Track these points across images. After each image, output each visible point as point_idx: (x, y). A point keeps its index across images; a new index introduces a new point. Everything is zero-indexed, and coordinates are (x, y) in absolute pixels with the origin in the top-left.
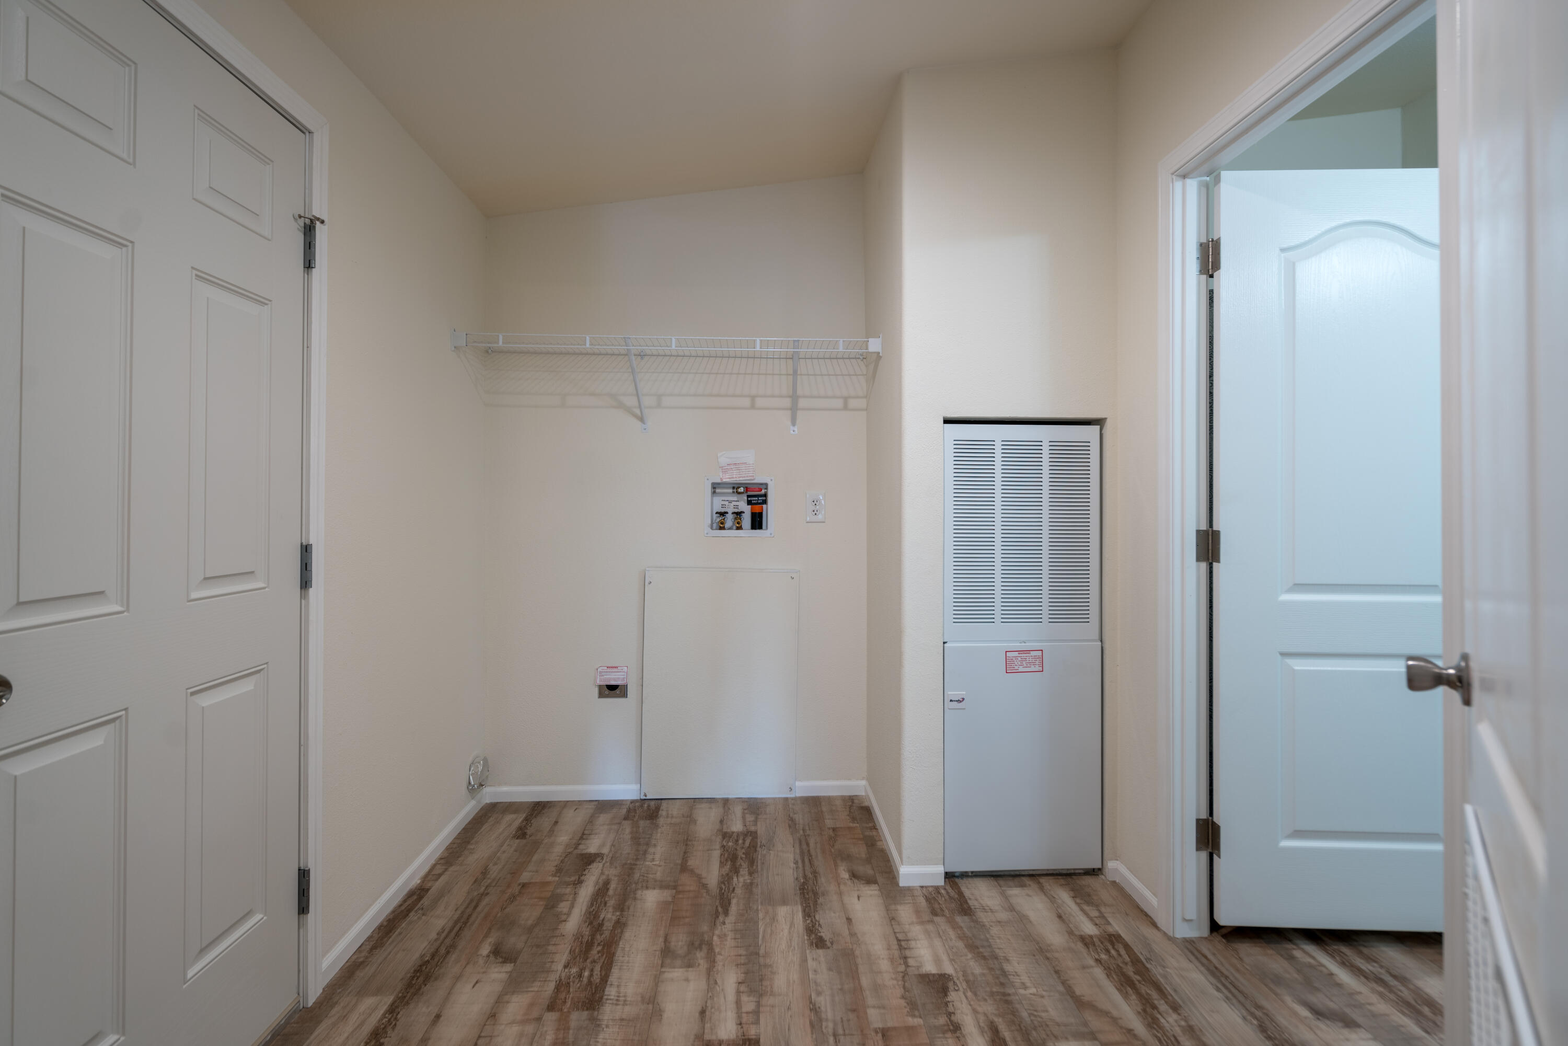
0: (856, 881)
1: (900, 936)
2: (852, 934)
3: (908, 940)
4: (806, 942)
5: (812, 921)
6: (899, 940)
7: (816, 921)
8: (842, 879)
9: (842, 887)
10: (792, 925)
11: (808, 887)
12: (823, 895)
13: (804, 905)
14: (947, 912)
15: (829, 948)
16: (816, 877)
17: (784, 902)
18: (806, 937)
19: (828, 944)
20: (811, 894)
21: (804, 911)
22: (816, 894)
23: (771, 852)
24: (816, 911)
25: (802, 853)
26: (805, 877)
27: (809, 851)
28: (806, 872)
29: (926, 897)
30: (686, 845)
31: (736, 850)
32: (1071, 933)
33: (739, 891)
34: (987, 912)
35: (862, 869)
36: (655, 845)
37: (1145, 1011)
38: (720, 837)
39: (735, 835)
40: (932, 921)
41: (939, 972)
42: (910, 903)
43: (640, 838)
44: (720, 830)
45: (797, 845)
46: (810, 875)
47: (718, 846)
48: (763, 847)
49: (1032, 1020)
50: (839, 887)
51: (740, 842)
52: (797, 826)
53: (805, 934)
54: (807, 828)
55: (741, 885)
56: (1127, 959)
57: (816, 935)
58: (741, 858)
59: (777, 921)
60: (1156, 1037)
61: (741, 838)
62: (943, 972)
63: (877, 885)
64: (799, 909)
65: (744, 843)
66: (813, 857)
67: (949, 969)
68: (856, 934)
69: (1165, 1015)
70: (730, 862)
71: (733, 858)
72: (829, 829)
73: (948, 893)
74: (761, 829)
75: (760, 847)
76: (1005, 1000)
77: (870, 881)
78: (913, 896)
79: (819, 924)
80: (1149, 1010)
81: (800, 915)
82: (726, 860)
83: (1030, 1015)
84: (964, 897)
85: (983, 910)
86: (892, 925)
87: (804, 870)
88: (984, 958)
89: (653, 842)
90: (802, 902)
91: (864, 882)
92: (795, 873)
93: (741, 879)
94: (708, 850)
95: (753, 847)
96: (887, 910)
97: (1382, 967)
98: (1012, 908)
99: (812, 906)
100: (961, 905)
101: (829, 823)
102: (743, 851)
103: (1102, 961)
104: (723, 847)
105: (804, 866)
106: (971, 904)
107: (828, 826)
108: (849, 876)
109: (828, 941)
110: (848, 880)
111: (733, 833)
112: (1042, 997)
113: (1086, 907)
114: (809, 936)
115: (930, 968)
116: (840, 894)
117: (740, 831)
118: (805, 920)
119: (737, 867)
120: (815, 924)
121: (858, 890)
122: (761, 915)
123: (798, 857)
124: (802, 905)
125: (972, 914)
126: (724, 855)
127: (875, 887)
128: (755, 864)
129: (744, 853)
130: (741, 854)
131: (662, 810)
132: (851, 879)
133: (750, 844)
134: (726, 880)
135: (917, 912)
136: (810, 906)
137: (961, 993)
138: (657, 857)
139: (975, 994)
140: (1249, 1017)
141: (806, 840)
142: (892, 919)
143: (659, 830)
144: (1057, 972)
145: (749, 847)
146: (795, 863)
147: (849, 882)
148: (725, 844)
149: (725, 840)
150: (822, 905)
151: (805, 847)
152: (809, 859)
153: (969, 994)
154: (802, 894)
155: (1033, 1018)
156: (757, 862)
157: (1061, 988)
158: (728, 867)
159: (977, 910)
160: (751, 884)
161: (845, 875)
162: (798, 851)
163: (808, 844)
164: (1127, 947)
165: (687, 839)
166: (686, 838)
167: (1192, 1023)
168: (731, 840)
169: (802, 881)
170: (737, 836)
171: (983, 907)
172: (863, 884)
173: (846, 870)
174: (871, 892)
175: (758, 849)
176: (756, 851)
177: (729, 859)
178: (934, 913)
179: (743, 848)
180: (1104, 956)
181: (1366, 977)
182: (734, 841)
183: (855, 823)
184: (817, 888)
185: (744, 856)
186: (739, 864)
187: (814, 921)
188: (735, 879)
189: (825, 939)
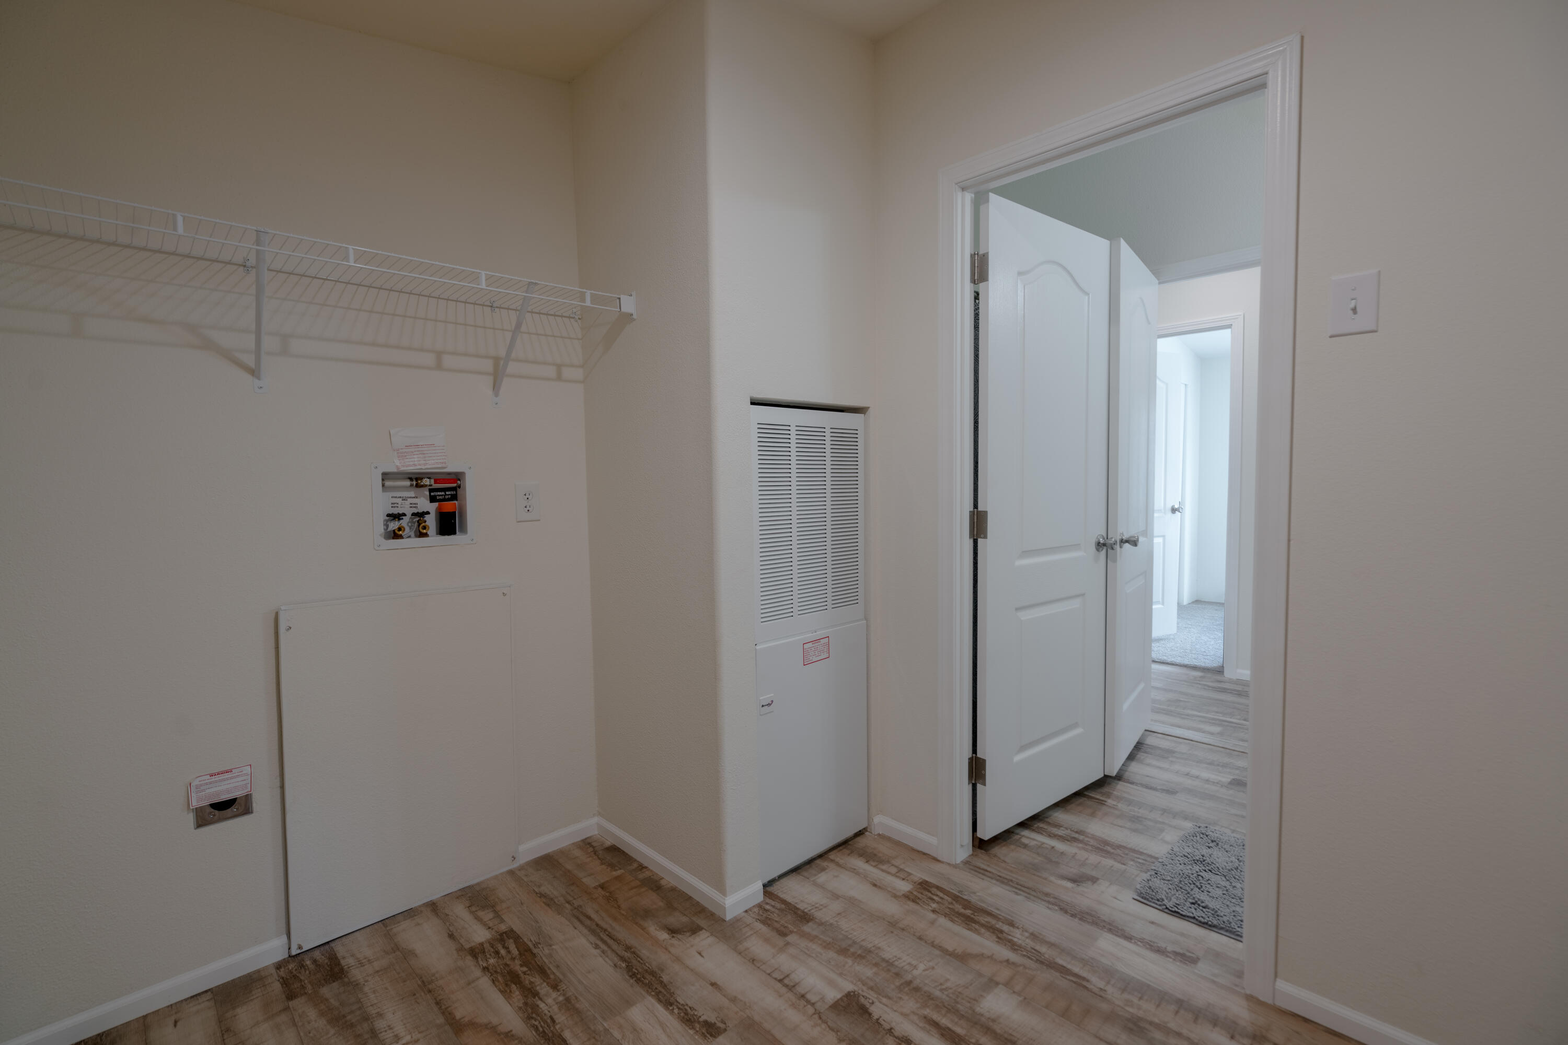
0: (680, 936)
1: (777, 975)
2: (734, 1000)
3: (788, 976)
4: (697, 1037)
5: (679, 1008)
6: (780, 981)
7: (682, 1005)
8: (664, 941)
9: (672, 950)
10: (662, 1025)
11: (636, 969)
12: (662, 970)
13: (653, 993)
14: (791, 927)
15: (725, 1030)
16: (634, 953)
17: (629, 1003)
18: (691, 1032)
19: (722, 1026)
20: (649, 977)
21: (660, 1001)
22: (653, 973)
23: (554, 947)
24: (672, 994)
25: (593, 932)
26: (622, 959)
27: (597, 925)
28: (619, 953)
29: (758, 919)
30: (430, 991)
31: (506, 965)
32: (895, 896)
33: (561, 1018)
34: (821, 909)
35: (677, 919)
36: (380, 1015)
37: (999, 938)
38: (469, 958)
39: (487, 946)
40: (788, 944)
41: (843, 994)
42: (752, 935)
43: (344, 1016)
44: (461, 949)
45: (577, 924)
46: (627, 955)
47: (478, 973)
48: (539, 946)
49: (947, 996)
50: (669, 952)
51: (503, 952)
52: (556, 900)
53: (687, 1028)
54: (571, 899)
55: (555, 1008)
56: (950, 899)
57: (699, 1022)
58: (524, 973)
59: (642, 1030)
60: (1024, 956)
61: (500, 947)
62: (846, 992)
63: (704, 931)
64: (651, 1001)
65: (509, 952)
66: (609, 930)
67: (849, 987)
68: (735, 997)
69: (1012, 934)
70: (513, 986)
71: (514, 978)
72: (595, 888)
73: (773, 906)
74: (513, 922)
75: (535, 947)
76: (911, 988)
77: (695, 930)
78: (748, 925)
79: (690, 1008)
80: (1000, 935)
81: (660, 1009)
82: (507, 985)
83: (941, 990)
84: (790, 903)
85: (817, 909)
86: (759, 968)
87: (613, 950)
88: (861, 957)
89: (373, 1011)
90: (647, 991)
91: (688, 934)
92: (607, 959)
93: (550, 1001)
94: (469, 984)
95: (526, 951)
96: (740, 954)
97: (1067, 829)
98: (836, 896)
99: (663, 991)
100: (795, 913)
101: (589, 882)
102: (518, 962)
103: (937, 910)
104: (485, 969)
105: (609, 947)
106: (802, 908)
107: (594, 886)
108: (668, 934)
109: (716, 1022)
110: (670, 939)
111: (482, 944)
112: (933, 968)
113: (884, 867)
114: (693, 1028)
115: (833, 995)
116: (678, 959)
117: (489, 938)
118: (672, 1012)
119: (529, 986)
120: (686, 1010)
121: (692, 946)
122: (617, 1034)
123: (593, 939)
124: (650, 995)
125: (811, 917)
126: (498, 981)
127: (703, 934)
128: (548, 971)
129: (521, 966)
130: (517, 966)
131: (344, 958)
132: (673, 937)
133: (518, 950)
134: (530, 1012)
135: (767, 940)
136: (660, 992)
137: (877, 1003)
138: (400, 1029)
139: (890, 998)
140: (1050, 906)
141: (582, 912)
142: (753, 961)
143: (366, 989)
144: (920, 938)
145: (520, 954)
146: (596, 948)
147: (674, 941)
148: (485, 965)
149: (480, 959)
150: (671, 983)
151: (588, 922)
152: (608, 935)
153: (884, 1000)
154: (638, 981)
155: (946, 993)
156: (549, 968)
157: (937, 952)
158: (517, 993)
159: (813, 911)
160: (568, 1000)
161: (663, 936)
162: (585, 931)
163: (589, 918)
164: (938, 888)
165: (423, 982)
166: (420, 983)
167: (1031, 931)
168: (488, 956)
169: (624, 965)
170: (492, 947)
171: (813, 906)
172: (690, 936)
173: (658, 929)
174: (704, 940)
175: (535, 951)
176: (534, 955)
177: (509, 983)
178: (782, 934)
179: (513, 959)
180: (934, 906)
181: (1068, 841)
182: (493, 954)
183: (617, 870)
184: (647, 964)
185: (525, 969)
186: (527, 982)
187: (681, 1007)
188: (542, 1005)
189: (713, 1022)
